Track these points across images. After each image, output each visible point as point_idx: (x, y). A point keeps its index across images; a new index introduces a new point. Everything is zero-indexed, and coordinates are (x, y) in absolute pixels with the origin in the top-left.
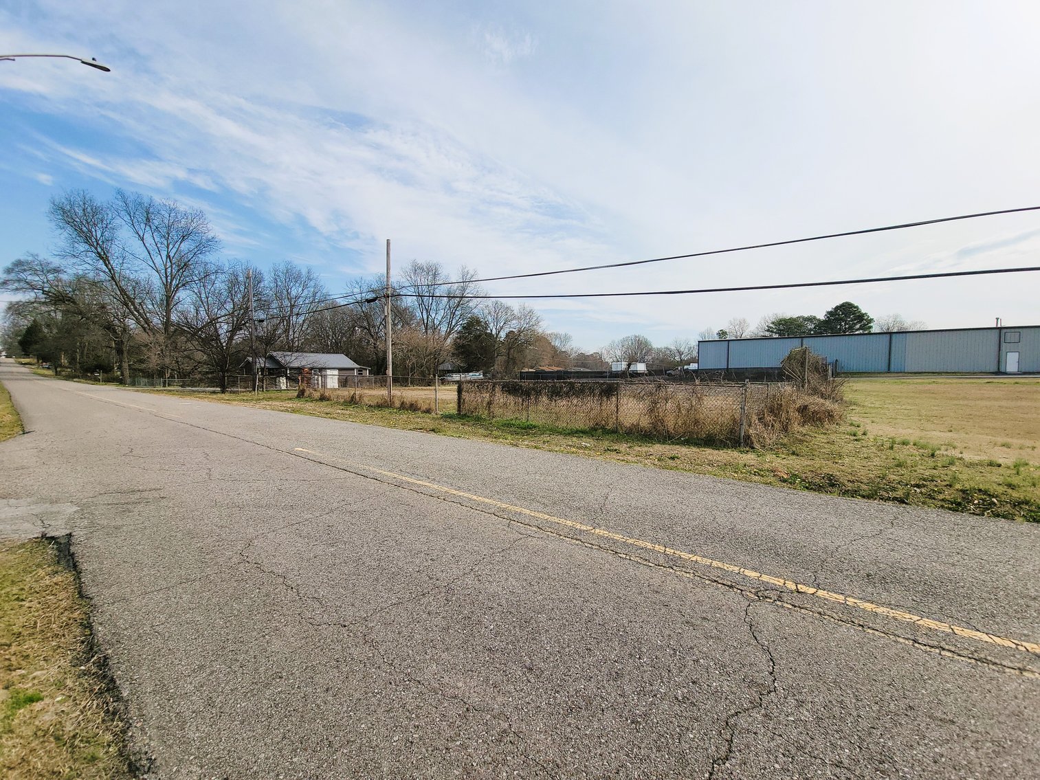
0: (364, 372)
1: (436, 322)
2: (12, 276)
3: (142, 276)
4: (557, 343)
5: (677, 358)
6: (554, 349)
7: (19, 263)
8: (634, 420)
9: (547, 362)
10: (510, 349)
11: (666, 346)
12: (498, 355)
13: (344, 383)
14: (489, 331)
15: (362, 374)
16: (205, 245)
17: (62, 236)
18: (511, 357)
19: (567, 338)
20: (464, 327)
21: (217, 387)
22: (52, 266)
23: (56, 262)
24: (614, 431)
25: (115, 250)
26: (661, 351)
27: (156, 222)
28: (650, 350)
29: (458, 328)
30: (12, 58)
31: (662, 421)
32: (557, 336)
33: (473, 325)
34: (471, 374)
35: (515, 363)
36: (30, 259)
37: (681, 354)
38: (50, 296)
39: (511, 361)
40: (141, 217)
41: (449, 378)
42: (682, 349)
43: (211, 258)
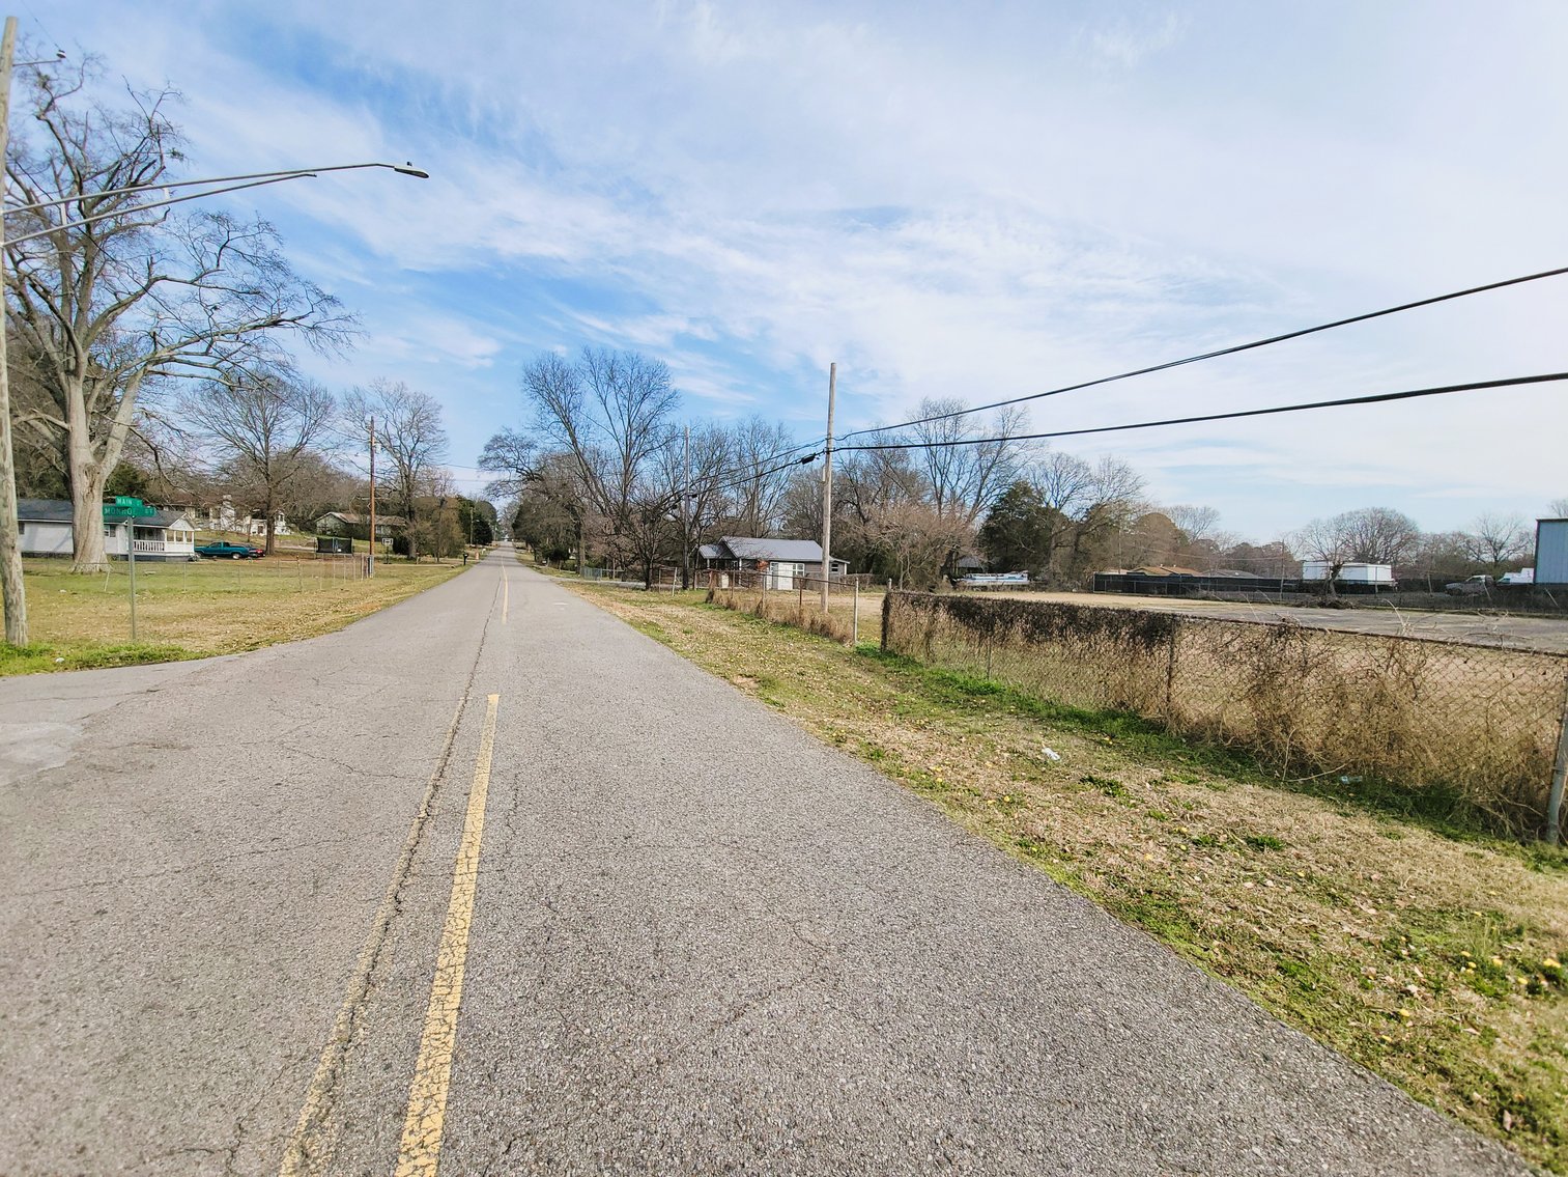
0: (840, 567)
1: (958, 491)
2: (492, 454)
3: (604, 447)
4: (1185, 525)
5: (1488, 557)
6: (1181, 535)
7: (496, 439)
8: (1210, 709)
9: (1161, 559)
10: (1078, 535)
11: (1457, 530)
12: (1056, 546)
13: (802, 583)
14: (1044, 505)
15: (836, 570)
16: (669, 401)
17: (533, 406)
18: (1081, 548)
19: (1208, 516)
20: (1001, 499)
21: (642, 581)
22: (525, 442)
23: (530, 436)
24: (1156, 728)
25: (578, 419)
26: (1443, 541)
27: (620, 382)
28: (1410, 539)
29: (992, 501)
30: (312, 173)
31: (1286, 722)
32: (1184, 512)
33: (1017, 494)
34: (1007, 575)
35: (1087, 559)
36: (504, 435)
37: (1497, 547)
38: (523, 474)
39: (1080, 556)
40: (603, 375)
41: (969, 581)
42: (1500, 537)
43: (669, 418)
